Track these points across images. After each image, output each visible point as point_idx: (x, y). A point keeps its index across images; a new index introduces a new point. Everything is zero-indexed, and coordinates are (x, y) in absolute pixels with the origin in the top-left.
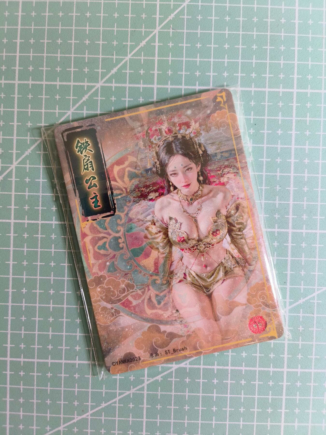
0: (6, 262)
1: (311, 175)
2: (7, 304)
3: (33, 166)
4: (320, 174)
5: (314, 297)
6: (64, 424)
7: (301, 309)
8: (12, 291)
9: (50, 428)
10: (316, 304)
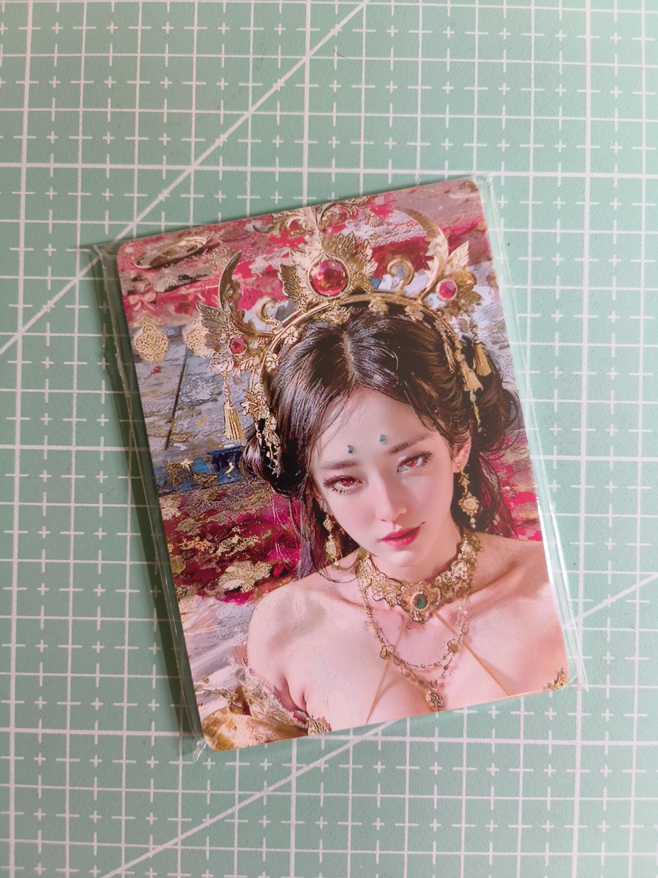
0: (6, 532)
1: (624, 345)
2: (8, 617)
3: (58, 335)
4: (642, 342)
5: (634, 593)
6: (127, 862)
7: (609, 618)
8: (18, 591)
9: (99, 871)
10: (638, 607)
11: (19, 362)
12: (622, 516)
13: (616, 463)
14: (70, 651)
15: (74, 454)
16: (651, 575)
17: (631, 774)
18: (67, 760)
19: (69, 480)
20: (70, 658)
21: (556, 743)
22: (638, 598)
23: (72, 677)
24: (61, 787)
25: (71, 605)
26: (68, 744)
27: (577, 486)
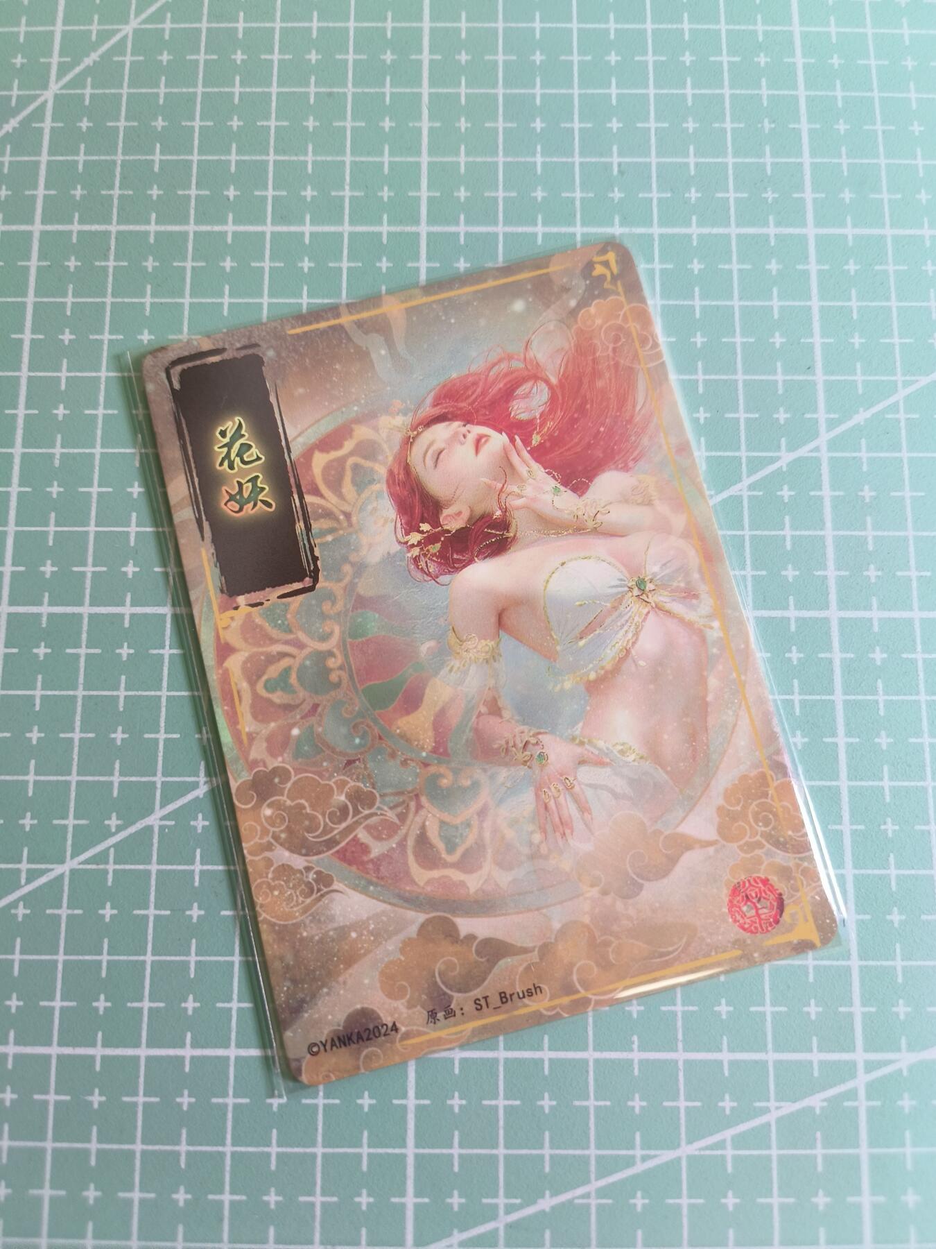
11: (48, 122)
12: (870, 304)
13: (856, 236)
14: (95, 496)
15: (113, 236)
16: (917, 381)
17: (916, 660)
18: (83, 651)
19: (105, 269)
20: (94, 505)
21: (801, 615)
22: (902, 411)
23: (96, 532)
24: (71, 693)
25: (99, 432)
26: (85, 629)
27: (806, 267)
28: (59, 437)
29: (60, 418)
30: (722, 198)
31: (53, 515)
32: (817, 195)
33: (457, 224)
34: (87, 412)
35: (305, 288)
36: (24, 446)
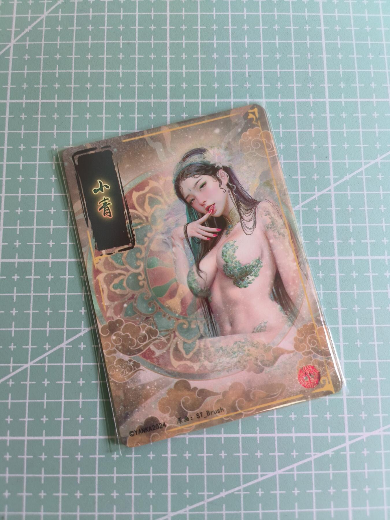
11: (11, 57)
12: (351, 130)
13: (345, 102)
14: (36, 213)
15: (40, 105)
16: (370, 162)
17: (369, 276)
18: (32, 277)
19: (37, 118)
20: (35, 217)
21: (323, 259)
22: (364, 175)
23: (36, 228)
24: (28, 294)
25: (37, 187)
26: (33, 268)
27: (325, 115)
28: (20, 189)
29: (20, 181)
30: (291, 87)
31: (19, 221)
32: (330, 85)
33: (182, 98)
34: (31, 179)
35: (120, 126)
36: (6, 193)
